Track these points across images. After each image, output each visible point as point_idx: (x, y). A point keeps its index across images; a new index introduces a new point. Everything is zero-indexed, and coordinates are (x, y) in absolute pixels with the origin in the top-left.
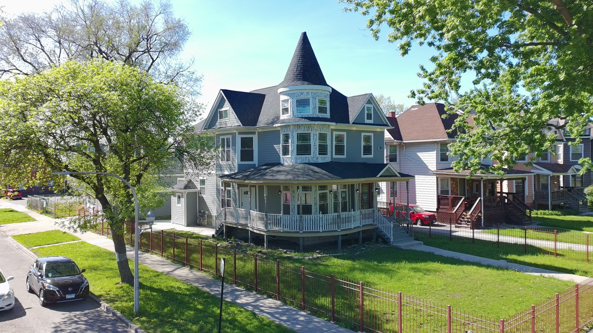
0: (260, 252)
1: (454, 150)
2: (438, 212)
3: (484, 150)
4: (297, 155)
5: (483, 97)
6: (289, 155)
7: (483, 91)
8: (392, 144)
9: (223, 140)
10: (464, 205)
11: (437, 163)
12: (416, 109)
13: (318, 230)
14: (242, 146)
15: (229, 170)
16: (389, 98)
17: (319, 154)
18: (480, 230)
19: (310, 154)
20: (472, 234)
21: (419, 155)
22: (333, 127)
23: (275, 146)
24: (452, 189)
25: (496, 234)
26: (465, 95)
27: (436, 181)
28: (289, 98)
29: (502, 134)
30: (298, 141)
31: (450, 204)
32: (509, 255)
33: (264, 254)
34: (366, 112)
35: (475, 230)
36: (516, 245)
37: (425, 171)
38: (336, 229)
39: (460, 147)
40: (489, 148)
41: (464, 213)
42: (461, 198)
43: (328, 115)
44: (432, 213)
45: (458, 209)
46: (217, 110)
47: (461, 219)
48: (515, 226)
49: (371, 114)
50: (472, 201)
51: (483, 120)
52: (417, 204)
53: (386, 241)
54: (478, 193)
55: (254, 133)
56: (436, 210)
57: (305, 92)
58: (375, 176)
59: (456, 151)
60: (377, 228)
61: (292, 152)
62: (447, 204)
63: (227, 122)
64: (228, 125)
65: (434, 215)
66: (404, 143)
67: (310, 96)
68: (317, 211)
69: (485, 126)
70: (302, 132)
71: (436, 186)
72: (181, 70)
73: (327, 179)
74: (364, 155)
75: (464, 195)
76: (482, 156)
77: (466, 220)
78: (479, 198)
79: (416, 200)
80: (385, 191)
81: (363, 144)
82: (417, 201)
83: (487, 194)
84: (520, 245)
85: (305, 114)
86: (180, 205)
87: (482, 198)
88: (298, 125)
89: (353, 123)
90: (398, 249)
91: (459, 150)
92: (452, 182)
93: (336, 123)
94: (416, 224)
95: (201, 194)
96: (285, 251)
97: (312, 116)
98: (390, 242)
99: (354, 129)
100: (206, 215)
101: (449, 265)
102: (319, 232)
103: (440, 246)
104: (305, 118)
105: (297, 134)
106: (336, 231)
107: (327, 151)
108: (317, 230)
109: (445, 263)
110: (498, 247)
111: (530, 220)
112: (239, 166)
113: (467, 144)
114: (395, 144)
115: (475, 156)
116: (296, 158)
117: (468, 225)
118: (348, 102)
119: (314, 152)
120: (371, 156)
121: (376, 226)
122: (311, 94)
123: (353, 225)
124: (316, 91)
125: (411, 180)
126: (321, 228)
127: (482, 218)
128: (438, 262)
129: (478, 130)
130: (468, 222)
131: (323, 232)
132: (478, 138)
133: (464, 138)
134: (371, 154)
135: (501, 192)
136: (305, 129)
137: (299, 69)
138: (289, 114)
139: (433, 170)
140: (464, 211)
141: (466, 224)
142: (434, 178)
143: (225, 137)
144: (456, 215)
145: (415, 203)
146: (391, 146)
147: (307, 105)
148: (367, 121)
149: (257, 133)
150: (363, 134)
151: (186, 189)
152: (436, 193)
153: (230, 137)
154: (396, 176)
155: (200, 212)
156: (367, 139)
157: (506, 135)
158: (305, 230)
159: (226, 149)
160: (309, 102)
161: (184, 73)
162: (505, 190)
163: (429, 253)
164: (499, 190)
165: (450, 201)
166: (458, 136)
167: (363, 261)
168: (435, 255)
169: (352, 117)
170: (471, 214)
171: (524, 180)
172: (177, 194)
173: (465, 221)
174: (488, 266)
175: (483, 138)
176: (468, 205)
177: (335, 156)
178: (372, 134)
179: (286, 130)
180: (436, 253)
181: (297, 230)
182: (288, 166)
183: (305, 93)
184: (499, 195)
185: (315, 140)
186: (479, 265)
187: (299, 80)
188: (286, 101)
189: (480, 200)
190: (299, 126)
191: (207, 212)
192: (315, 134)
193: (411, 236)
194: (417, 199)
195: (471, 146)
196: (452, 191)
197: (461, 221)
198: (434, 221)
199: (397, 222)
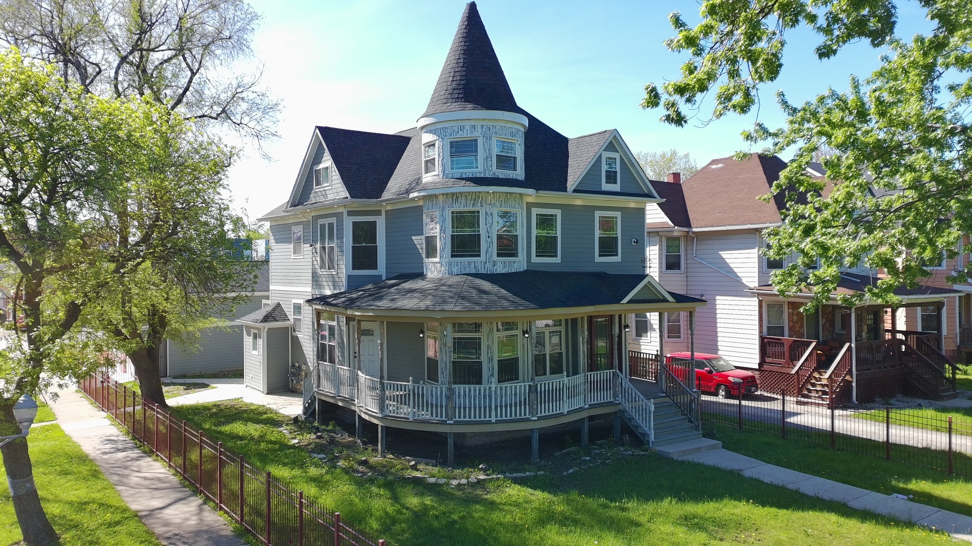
0: (364, 463)
1: (776, 243)
2: (762, 371)
3: (853, 245)
4: (452, 256)
5: (851, 113)
6: (435, 257)
7: (851, 98)
8: (670, 234)
9: (323, 226)
10: (814, 356)
11: (759, 272)
12: (720, 166)
13: (488, 418)
14: (356, 239)
15: (331, 287)
16: (687, 156)
17: (499, 255)
18: (849, 412)
19: (479, 256)
20: (829, 421)
21: (724, 256)
22: (531, 200)
23: (413, 238)
24: (791, 325)
25: (882, 422)
26: (804, 109)
27: (757, 308)
28: (435, 137)
29: (897, 205)
30: (453, 227)
31: (787, 355)
32: (914, 481)
33: (372, 468)
34: (605, 167)
35: (837, 412)
36: (926, 451)
37: (735, 287)
38: (527, 416)
39: (791, 236)
40: (865, 240)
41: (816, 375)
42: (809, 343)
43: (519, 173)
44: (749, 373)
45: (802, 366)
46: (312, 168)
47: (810, 387)
48: (921, 401)
49: (616, 172)
50: (831, 349)
51: (849, 167)
52: (720, 353)
53: (638, 439)
54: (845, 332)
55: (378, 213)
56: (757, 367)
57: (468, 125)
58: (618, 300)
59: (780, 246)
60: (623, 412)
61: (443, 250)
62: (781, 355)
63: (328, 192)
64: (330, 197)
65: (753, 377)
66: (694, 233)
67: (479, 134)
68: (492, 375)
69: (855, 182)
70: (462, 209)
71: (757, 318)
72: (239, 90)
73: (505, 309)
74: (600, 256)
75: (817, 337)
76: (848, 259)
77: (819, 388)
78: (847, 345)
79: (717, 346)
80: (656, 326)
81: (598, 233)
82: (720, 348)
83: (864, 335)
84: (936, 451)
85: (469, 172)
86: (255, 352)
87: (853, 345)
88: (453, 194)
89: (575, 191)
90: (664, 459)
91: (789, 245)
92: (791, 311)
93: (537, 190)
94: (716, 394)
95: (294, 331)
96: (413, 463)
97: (482, 176)
98: (649, 442)
99: (579, 202)
100: (303, 373)
101: (774, 510)
102: (489, 422)
103: (757, 453)
104: (467, 179)
105: (453, 213)
106: (528, 420)
107: (516, 249)
108: (485, 417)
109: (764, 506)
110: (888, 458)
111: (954, 389)
112: (350, 278)
113: (809, 231)
114: (676, 234)
115: (827, 258)
116: (450, 264)
117: (823, 399)
118: (570, 148)
119: (487, 252)
120: (618, 259)
121: (620, 407)
122: (480, 130)
123: (566, 405)
124: (490, 123)
125: (698, 308)
126: (493, 413)
127: (854, 384)
128: (748, 501)
129: (836, 193)
130: (824, 393)
131: (497, 422)
132: (836, 215)
133: (803, 217)
134: (617, 255)
135: (894, 331)
136: (468, 202)
137: (458, 78)
138: (436, 173)
139: (752, 285)
140: (816, 369)
141: (819, 397)
142: (754, 302)
143: (326, 221)
144: (798, 378)
145: (716, 350)
146: (669, 239)
147: (472, 151)
148: (606, 187)
149: (383, 213)
150: (598, 214)
151: (265, 321)
152: (757, 332)
153: (333, 220)
154: (665, 300)
155: (293, 365)
156: (607, 224)
157: (908, 207)
158: (460, 417)
159: (327, 246)
160: (476, 147)
161: (244, 95)
162: (901, 325)
163: (731, 472)
164: (888, 326)
165: (786, 348)
166: (788, 210)
167: (574, 495)
168: (743, 476)
169: (574, 177)
170: (830, 377)
171: (939, 306)
172: (253, 331)
173: (817, 391)
174: (865, 515)
175: (850, 213)
176: (823, 358)
177: (535, 259)
178: (618, 214)
179: (430, 205)
180: (747, 473)
181: (441, 417)
182: (433, 281)
183: (468, 127)
184: (888, 336)
185: (488, 225)
186: (843, 509)
187: (457, 100)
188: (431, 145)
189: (850, 348)
190: (455, 197)
191: (304, 367)
192: (489, 213)
193: (697, 429)
194: (719, 344)
195: (818, 234)
196: (790, 328)
197: (810, 391)
198: (753, 389)
199: (667, 396)
